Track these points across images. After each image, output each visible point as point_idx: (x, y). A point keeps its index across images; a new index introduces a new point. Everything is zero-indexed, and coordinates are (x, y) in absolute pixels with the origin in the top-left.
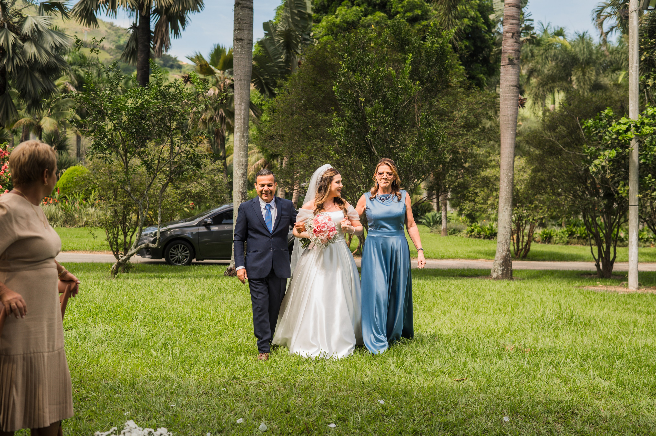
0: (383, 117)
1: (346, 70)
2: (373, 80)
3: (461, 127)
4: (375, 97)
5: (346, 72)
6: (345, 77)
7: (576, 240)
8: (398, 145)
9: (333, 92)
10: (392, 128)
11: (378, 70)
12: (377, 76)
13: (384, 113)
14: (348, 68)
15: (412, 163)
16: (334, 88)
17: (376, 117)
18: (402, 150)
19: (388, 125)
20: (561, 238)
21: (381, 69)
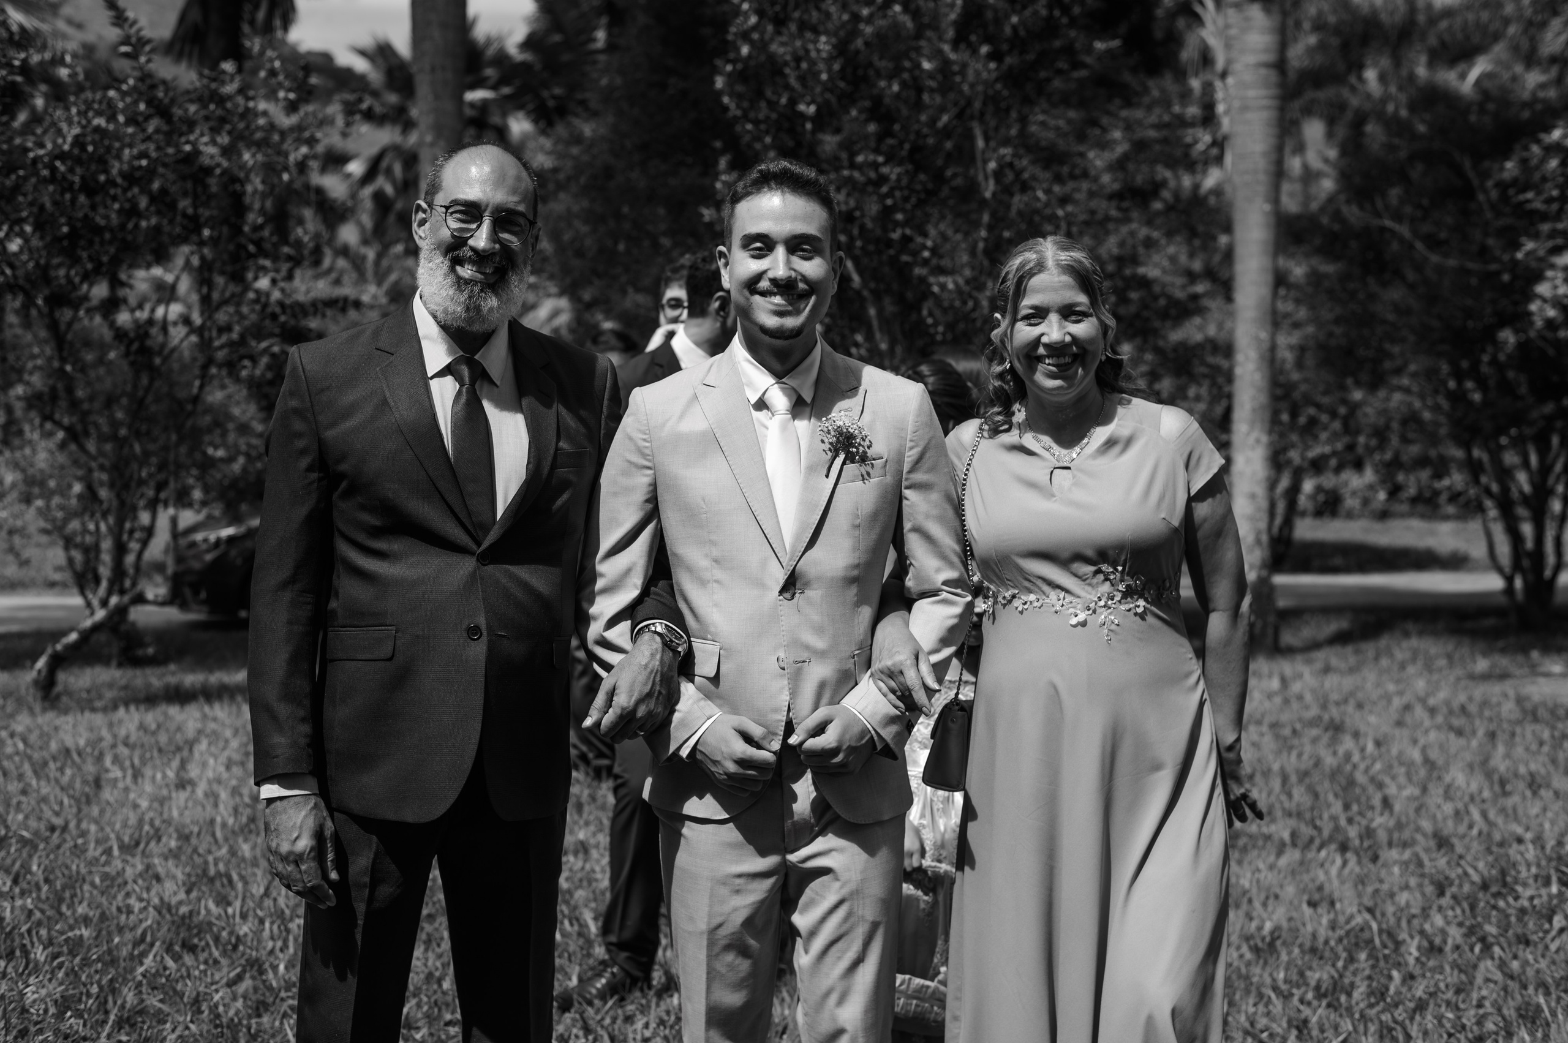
0: (875, 166)
1: (753, 20)
2: (841, 49)
3: (1111, 197)
4: (847, 99)
5: (754, 28)
6: (752, 43)
7: (1404, 508)
8: (926, 254)
9: (719, 94)
10: (906, 199)
11: (856, 18)
12: (854, 33)
13: (877, 151)
14: (761, 13)
15: (974, 310)
16: (719, 82)
17: (853, 166)
18: (941, 271)
19: (892, 189)
20: (1366, 502)
21: (865, 12)
